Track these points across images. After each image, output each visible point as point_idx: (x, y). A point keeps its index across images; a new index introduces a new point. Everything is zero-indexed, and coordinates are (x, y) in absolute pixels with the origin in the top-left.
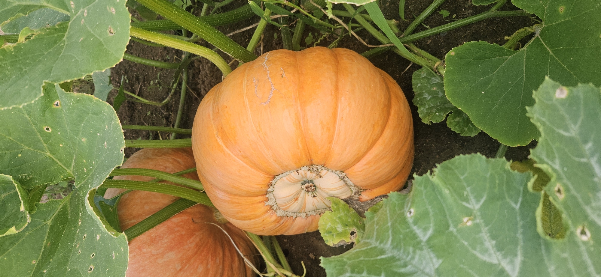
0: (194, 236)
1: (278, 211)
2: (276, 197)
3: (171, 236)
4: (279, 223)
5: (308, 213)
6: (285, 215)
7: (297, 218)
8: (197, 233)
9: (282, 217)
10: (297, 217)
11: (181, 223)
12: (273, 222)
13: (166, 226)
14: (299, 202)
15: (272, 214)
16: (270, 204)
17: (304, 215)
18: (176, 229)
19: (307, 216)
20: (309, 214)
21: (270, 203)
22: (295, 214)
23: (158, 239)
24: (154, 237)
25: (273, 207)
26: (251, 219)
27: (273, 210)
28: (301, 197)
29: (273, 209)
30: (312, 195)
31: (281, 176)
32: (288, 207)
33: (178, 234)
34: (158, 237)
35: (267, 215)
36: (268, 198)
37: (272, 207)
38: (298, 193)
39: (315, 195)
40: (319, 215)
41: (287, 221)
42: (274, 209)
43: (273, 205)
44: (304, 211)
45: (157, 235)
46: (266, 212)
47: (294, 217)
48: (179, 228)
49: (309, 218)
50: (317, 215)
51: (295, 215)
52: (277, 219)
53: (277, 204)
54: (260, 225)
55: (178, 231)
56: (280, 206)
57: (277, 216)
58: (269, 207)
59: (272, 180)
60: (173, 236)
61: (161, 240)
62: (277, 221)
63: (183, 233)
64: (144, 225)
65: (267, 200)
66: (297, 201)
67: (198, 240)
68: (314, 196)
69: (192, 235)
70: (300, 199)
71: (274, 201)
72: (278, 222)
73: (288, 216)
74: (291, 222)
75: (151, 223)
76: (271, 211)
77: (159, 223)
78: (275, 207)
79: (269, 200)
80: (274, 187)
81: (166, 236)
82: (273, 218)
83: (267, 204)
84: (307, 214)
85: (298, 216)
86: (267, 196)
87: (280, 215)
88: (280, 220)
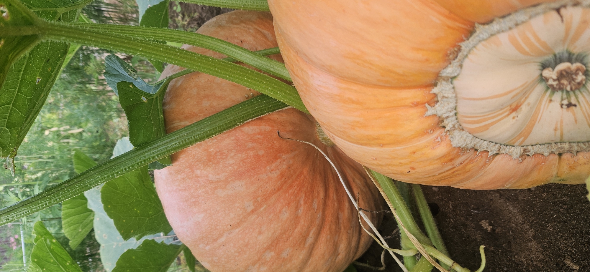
0: (279, 160)
1: (456, 133)
2: (459, 96)
3: (240, 155)
4: (453, 162)
5: (530, 148)
6: (470, 146)
7: (498, 157)
8: (284, 156)
9: (462, 150)
10: (497, 154)
11: (259, 136)
12: (437, 159)
13: (233, 138)
14: (520, 116)
15: (439, 139)
16: (439, 114)
17: (517, 151)
18: (250, 145)
19: (525, 154)
20: (532, 150)
21: (440, 109)
22: (497, 146)
23: (220, 157)
24: (213, 153)
25: (446, 122)
26: (383, 145)
27: (442, 130)
28: (529, 104)
29: (444, 127)
30: (565, 102)
31: (495, 27)
32: (487, 127)
33: (252, 153)
34: (219, 154)
35: (424, 141)
36: (435, 95)
37: (442, 121)
38: (526, 92)
39: (573, 101)
40: (557, 157)
41: (471, 161)
42: (448, 128)
43: (447, 117)
44: (523, 141)
45: (218, 150)
46: (425, 133)
47: (490, 154)
48: (255, 144)
49: (528, 159)
50: (551, 157)
51: (493, 150)
52: (448, 154)
53: (458, 116)
54: (402, 161)
55: (253, 148)
56: (465, 122)
57: (452, 145)
58: (436, 119)
59: (463, 40)
60: (244, 156)
61: (224, 159)
62: (450, 158)
63: (261, 153)
64: (194, 131)
65: (434, 100)
66: (514, 114)
67: (285, 167)
68: (570, 105)
69: (276, 158)
70: (524, 108)
71: (452, 105)
72: (451, 160)
73: (476, 150)
74: (481, 164)
75: (205, 130)
76: (438, 132)
77: (220, 131)
78: (449, 124)
79: (437, 101)
80: (461, 66)
81: (232, 154)
82: (441, 150)
83: (431, 111)
84: (525, 150)
85: (502, 151)
86: (435, 90)
87: (459, 145)
88: (458, 156)
